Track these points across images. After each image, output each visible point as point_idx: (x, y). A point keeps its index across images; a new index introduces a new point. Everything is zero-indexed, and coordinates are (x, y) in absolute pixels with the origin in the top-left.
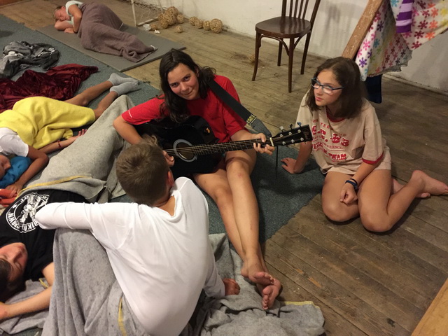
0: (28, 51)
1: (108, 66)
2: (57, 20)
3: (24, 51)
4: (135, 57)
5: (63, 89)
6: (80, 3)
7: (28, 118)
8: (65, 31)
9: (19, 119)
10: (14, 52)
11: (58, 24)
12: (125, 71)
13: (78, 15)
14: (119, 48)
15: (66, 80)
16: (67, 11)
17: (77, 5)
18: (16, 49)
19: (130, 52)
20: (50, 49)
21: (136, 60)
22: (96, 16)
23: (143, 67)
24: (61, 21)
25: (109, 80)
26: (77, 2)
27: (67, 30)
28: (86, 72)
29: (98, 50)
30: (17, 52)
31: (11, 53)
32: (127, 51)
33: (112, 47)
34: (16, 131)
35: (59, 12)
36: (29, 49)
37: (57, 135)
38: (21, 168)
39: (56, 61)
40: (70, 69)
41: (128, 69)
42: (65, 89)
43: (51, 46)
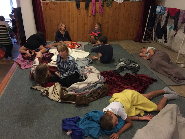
0: (128, 63)
1: (162, 81)
2: (141, 52)
3: (127, 63)
4: (177, 81)
5: (141, 87)
6: (154, 49)
7: (129, 100)
8: (143, 58)
9: (126, 100)
10: (123, 63)
11: (141, 54)
12: (171, 86)
13: (152, 53)
14: (169, 73)
15: (143, 82)
16: (147, 50)
17: (153, 49)
18: (124, 61)
19: (175, 77)
20: (136, 64)
21: (177, 82)
22: (161, 56)
23: (180, 86)
24: (143, 53)
25: (163, 89)
26: (153, 48)
27: (144, 58)
28: (152, 81)
29: (158, 71)
30: (124, 63)
31: (122, 63)
32: (174, 77)
33: (165, 72)
34: (124, 106)
35: (143, 50)
36: (129, 62)
37: (138, 112)
38: (121, 125)
39: (138, 71)
40: (145, 77)
41: (172, 86)
42: (142, 87)
43: (137, 63)
